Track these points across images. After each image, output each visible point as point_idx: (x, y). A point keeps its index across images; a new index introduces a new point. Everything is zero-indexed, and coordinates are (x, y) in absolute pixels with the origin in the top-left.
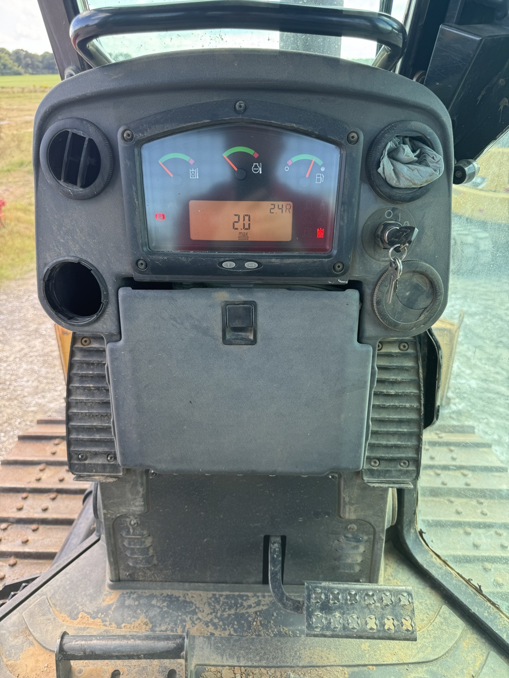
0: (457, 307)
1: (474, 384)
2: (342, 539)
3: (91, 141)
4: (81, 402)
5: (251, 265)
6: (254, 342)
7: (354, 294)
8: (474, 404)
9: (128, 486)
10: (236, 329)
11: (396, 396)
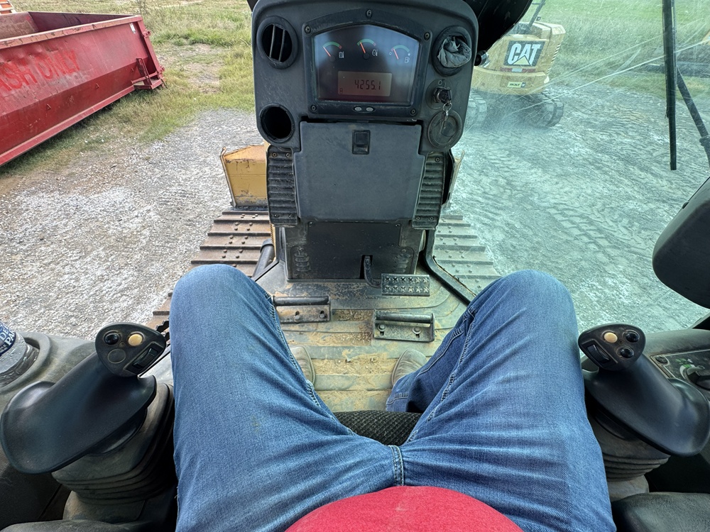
0: (461, 150)
1: (464, 196)
2: (399, 256)
3: (286, 32)
4: (275, 187)
5: (370, 109)
6: (368, 153)
7: (419, 127)
8: (463, 207)
9: (299, 231)
10: (359, 146)
11: (432, 185)
